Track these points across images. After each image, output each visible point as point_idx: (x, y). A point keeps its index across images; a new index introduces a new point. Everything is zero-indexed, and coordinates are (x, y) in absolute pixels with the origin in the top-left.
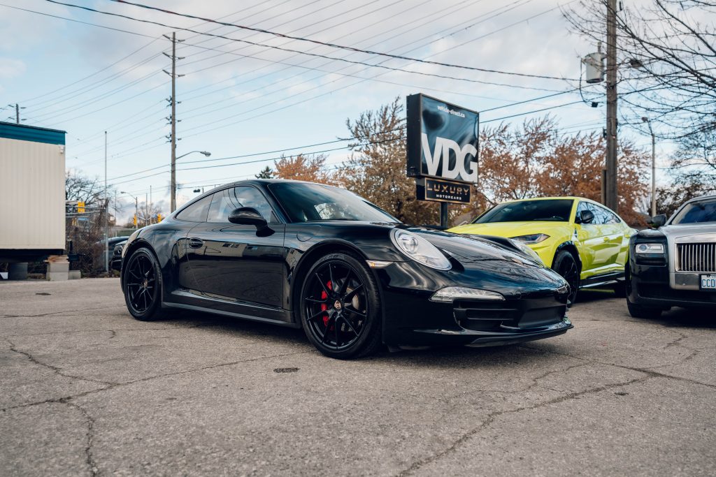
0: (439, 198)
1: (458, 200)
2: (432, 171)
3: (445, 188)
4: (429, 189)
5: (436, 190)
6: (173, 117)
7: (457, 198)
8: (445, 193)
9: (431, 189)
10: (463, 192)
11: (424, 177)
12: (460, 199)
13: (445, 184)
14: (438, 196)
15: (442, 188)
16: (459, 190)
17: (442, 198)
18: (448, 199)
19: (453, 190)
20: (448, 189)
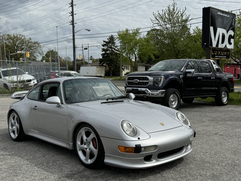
0: (217, 58)
1: (225, 58)
2: (214, 45)
3: (219, 52)
4: (212, 54)
5: (215, 54)
6: (72, 12)
7: (224, 57)
8: (219, 55)
9: (213, 54)
10: (227, 54)
11: (211, 48)
12: (226, 57)
13: (219, 51)
14: (216, 57)
15: (218, 53)
16: (225, 53)
17: (218, 58)
18: (220, 58)
19: (222, 53)
20: (221, 53)
